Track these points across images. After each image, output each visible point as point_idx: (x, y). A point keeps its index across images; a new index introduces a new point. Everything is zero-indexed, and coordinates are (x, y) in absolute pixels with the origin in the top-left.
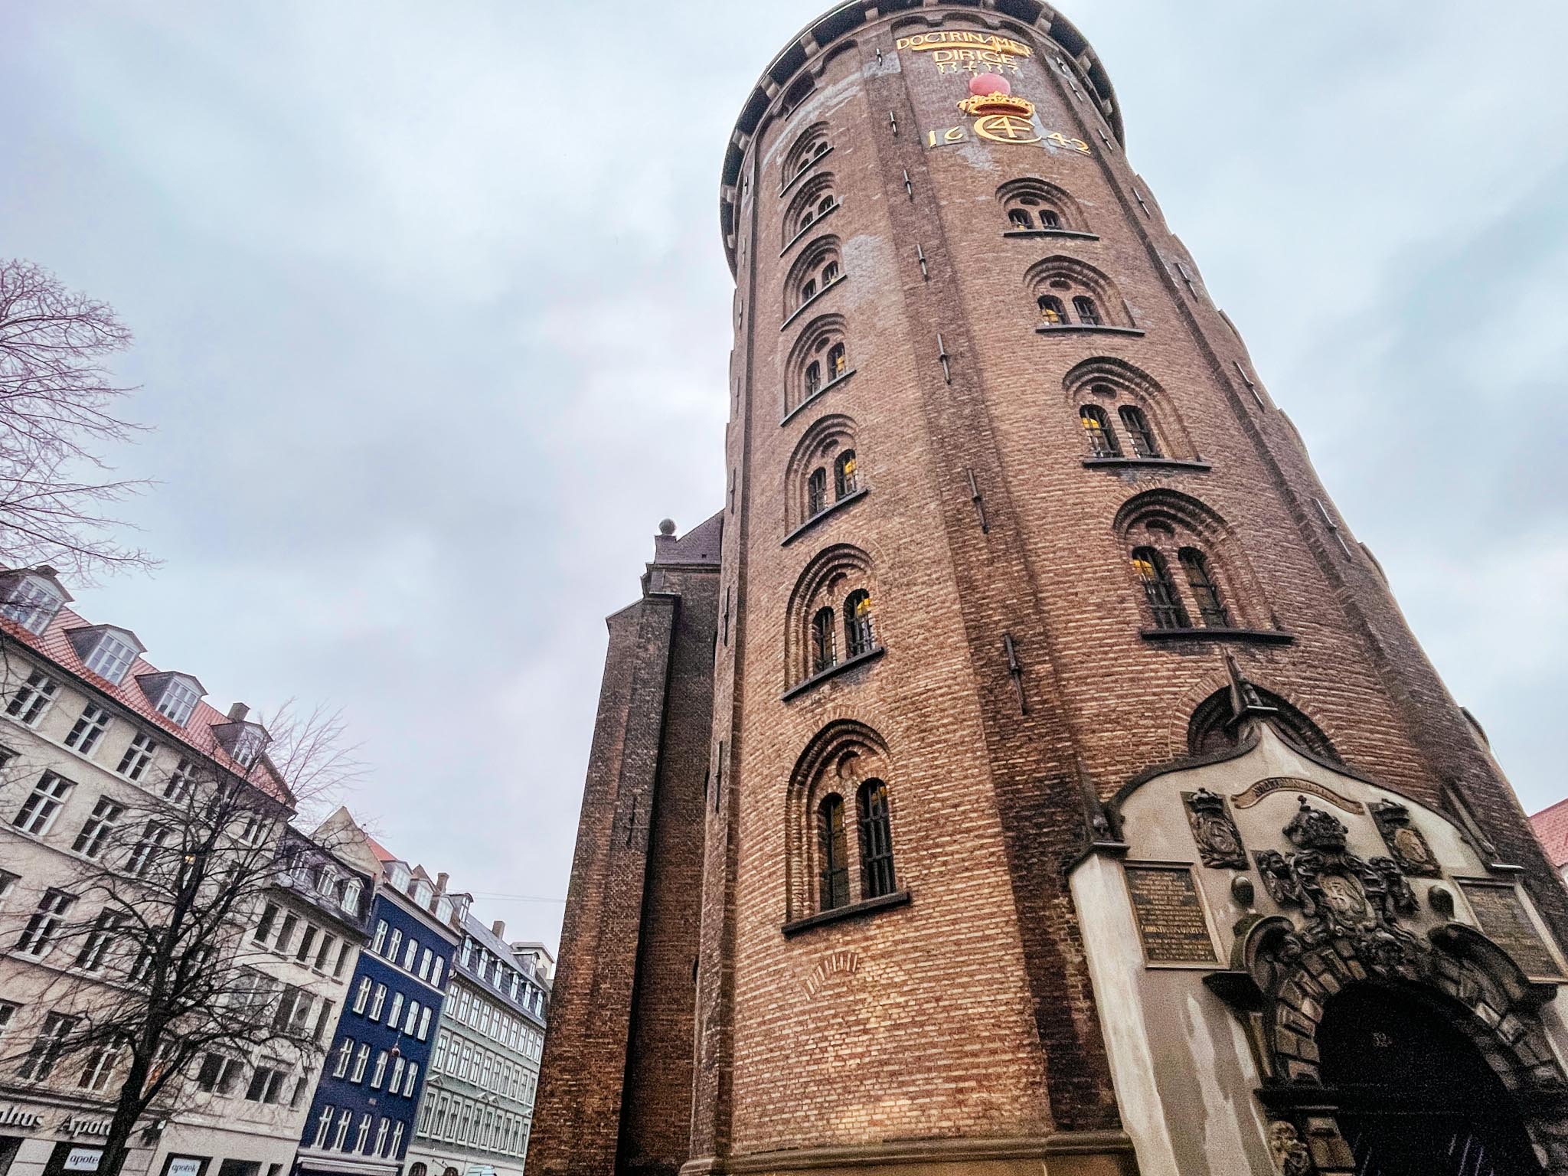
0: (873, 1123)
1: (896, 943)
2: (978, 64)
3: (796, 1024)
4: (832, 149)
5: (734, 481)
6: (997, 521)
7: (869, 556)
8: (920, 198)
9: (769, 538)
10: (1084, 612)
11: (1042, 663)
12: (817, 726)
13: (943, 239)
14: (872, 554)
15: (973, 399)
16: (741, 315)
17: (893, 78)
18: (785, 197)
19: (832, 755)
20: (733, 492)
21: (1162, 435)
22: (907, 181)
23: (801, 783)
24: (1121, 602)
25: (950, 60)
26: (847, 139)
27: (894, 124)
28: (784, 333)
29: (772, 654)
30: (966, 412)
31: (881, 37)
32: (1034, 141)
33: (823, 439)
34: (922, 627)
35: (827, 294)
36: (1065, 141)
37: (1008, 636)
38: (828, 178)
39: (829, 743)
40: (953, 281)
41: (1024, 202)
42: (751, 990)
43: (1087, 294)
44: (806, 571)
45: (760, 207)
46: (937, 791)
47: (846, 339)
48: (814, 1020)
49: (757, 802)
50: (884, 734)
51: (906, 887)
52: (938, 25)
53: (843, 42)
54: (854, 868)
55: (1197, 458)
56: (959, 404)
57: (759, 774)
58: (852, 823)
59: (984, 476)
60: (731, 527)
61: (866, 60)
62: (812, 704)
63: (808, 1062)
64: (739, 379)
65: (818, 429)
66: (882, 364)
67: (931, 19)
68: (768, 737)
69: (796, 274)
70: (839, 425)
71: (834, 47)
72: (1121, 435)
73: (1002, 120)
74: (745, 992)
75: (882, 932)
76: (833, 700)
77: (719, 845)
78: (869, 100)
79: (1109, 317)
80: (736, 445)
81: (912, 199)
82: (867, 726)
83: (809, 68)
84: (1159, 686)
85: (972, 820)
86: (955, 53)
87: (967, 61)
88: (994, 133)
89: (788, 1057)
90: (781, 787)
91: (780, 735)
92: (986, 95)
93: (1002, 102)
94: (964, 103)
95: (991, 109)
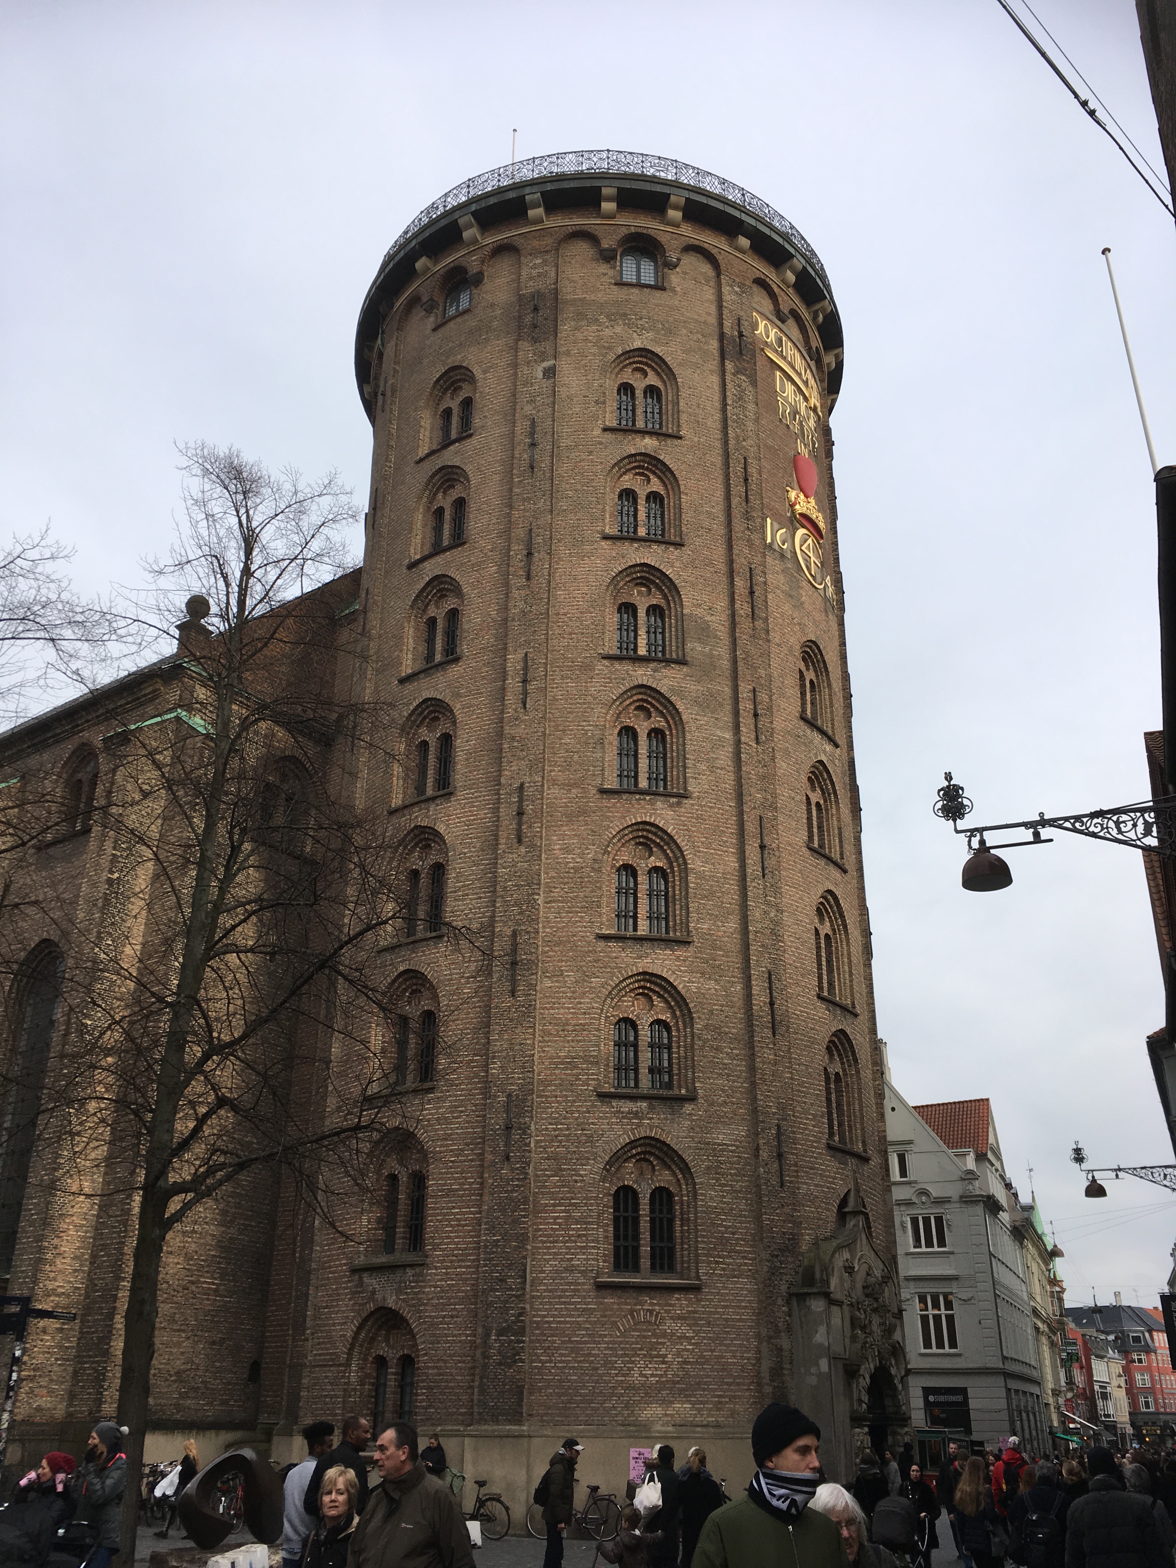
0: (666, 1415)
1: (689, 1312)
2: (801, 422)
3: (606, 1349)
4: (680, 438)
5: (521, 801)
6: (782, 1030)
7: (687, 1004)
8: (759, 624)
9: (577, 912)
10: (807, 1119)
11: (793, 1154)
12: (634, 1134)
13: (770, 697)
14: (691, 1005)
15: (776, 905)
16: (530, 554)
17: (749, 394)
18: (609, 436)
19: (633, 1156)
20: (520, 813)
21: (838, 969)
22: (751, 587)
23: (608, 1171)
24: (822, 1117)
25: (786, 399)
26: (696, 439)
27: (746, 480)
28: (606, 662)
29: (580, 1041)
30: (772, 915)
31: (743, 292)
32: (821, 587)
33: (639, 837)
34: (723, 1091)
35: (665, 667)
36: (831, 590)
37: (778, 1126)
38: (668, 474)
39: (634, 1148)
40: (773, 759)
41: (804, 659)
42: (554, 1316)
43: (822, 802)
44: (624, 980)
45: (563, 392)
46: (724, 1220)
47: (671, 734)
48: (622, 1349)
49: (561, 1170)
50: (691, 1165)
51: (698, 1278)
52: (783, 322)
53: (706, 246)
54: (645, 1249)
55: (853, 1004)
56: (768, 903)
57: (563, 1146)
58: (646, 1215)
59: (777, 985)
60: (515, 856)
61: (727, 324)
62: (629, 1113)
63: (617, 1375)
64: (526, 655)
65: (641, 827)
66: (711, 807)
67: (781, 307)
68: (577, 1119)
69: (618, 582)
70: (662, 839)
71: (696, 243)
72: (824, 963)
73: (810, 541)
74: (544, 1316)
75: (681, 1303)
76: (650, 1119)
77: (513, 1191)
78: (724, 405)
79: (829, 835)
80: (522, 750)
81: (753, 618)
82: (676, 1152)
83: (663, 239)
84: (830, 1182)
85: (741, 1246)
86: (790, 388)
87: (795, 412)
88: (805, 560)
89: (597, 1369)
90: (591, 1170)
91: (592, 1123)
92: (806, 496)
93: (814, 517)
94: (793, 495)
95: (807, 520)
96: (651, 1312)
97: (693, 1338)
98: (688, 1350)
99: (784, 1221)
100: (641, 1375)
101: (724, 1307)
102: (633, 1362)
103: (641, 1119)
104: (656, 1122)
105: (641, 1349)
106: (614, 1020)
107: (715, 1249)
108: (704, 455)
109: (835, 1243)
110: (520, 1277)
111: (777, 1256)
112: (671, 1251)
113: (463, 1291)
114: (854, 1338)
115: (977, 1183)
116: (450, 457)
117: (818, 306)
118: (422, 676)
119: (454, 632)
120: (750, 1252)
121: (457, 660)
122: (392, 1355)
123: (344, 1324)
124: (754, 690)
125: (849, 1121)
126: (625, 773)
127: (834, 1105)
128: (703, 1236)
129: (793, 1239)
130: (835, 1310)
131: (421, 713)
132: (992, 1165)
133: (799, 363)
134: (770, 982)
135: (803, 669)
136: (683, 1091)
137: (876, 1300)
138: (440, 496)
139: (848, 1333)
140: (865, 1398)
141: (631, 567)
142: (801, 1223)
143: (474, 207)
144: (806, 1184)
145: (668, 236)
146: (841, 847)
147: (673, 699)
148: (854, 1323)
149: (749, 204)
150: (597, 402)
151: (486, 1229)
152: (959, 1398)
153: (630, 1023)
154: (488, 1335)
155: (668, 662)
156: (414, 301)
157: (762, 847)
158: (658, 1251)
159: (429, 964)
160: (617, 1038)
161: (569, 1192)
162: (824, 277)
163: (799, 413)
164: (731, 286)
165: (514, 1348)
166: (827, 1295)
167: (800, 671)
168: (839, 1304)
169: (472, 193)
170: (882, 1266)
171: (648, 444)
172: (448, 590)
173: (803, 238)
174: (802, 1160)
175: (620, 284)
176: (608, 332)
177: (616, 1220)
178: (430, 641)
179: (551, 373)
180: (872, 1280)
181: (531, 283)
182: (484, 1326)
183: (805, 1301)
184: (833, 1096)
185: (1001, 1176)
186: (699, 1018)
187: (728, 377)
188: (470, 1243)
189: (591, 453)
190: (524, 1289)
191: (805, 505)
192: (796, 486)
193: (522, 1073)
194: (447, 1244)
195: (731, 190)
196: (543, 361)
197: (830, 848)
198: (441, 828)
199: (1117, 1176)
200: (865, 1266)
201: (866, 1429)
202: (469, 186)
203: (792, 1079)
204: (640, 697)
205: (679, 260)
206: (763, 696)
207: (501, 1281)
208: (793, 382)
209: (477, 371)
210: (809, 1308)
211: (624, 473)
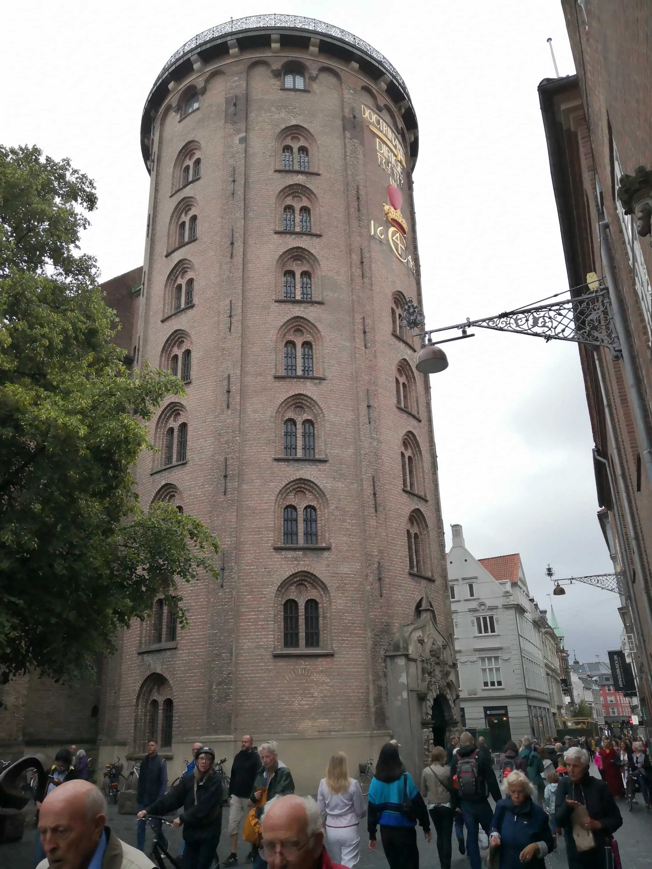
0: (314, 726)
1: (327, 668)
2: (392, 168)
3: (279, 691)
4: (319, 175)
5: (229, 384)
6: (380, 509)
7: (325, 496)
8: (366, 280)
9: (262, 446)
10: (397, 558)
11: (387, 578)
12: (294, 570)
13: (373, 322)
14: (328, 496)
15: (377, 439)
16: (232, 243)
17: (360, 151)
18: (278, 175)
19: (295, 582)
20: (228, 392)
21: (417, 476)
22: (362, 259)
23: (280, 591)
24: (406, 557)
25: (382, 154)
26: (329, 176)
27: (358, 198)
28: (276, 304)
29: (263, 519)
30: (375, 444)
31: (356, 93)
32: (405, 261)
33: (297, 403)
34: (347, 544)
35: (311, 306)
36: (412, 263)
37: (379, 563)
38: (312, 195)
39: (296, 577)
40: (375, 356)
41: (395, 302)
42: (249, 674)
43: (406, 383)
44: (289, 483)
45: (251, 151)
46: (347, 616)
47: (316, 345)
48: (288, 690)
49: (252, 592)
50: (328, 586)
51: (332, 648)
52: (380, 111)
53: (333, 67)
54: (302, 634)
55: (425, 495)
56: (372, 438)
57: (254, 578)
58: (302, 615)
59: (377, 483)
60: (225, 415)
61: (347, 110)
62: (292, 558)
63: (285, 705)
64: (231, 301)
65: (298, 397)
66: (338, 385)
67: (379, 103)
68: (261, 562)
69: (284, 258)
70: (310, 403)
71: (327, 66)
72: (408, 472)
73: (398, 235)
74: (244, 674)
75: (322, 664)
76: (304, 561)
77: (225, 605)
78: (346, 156)
79: (411, 401)
80: (229, 356)
81: (363, 277)
82: (319, 579)
83: (308, 63)
84: (410, 593)
85: (358, 630)
86: (385, 149)
87: (388, 162)
88: (394, 244)
89: (274, 702)
90: (271, 590)
91: (271, 565)
92: (395, 209)
93: (400, 221)
94: (387, 207)
95: (395, 223)
96: (305, 669)
97: (329, 683)
98: (326, 690)
99: (383, 616)
100: (299, 704)
101: (348, 665)
102: (295, 697)
103: (298, 561)
104: (308, 563)
105: (299, 690)
106: (284, 506)
107: (342, 632)
108: (333, 184)
109: (412, 627)
110: (229, 653)
111: (378, 635)
112: (317, 634)
113: (198, 662)
114: (423, 680)
115: (511, 598)
116: (187, 192)
117: (402, 103)
118: (173, 317)
119: (191, 292)
120: (363, 634)
121: (192, 306)
122: (161, 699)
123: (134, 683)
124: (364, 318)
125: (423, 560)
126: (290, 368)
127: (414, 551)
128: (336, 626)
129: (388, 625)
130: (412, 664)
131: (174, 339)
132: (521, 588)
133: (390, 135)
134: (374, 482)
135: (395, 307)
136: (324, 545)
137: (438, 658)
138: (183, 215)
139: (420, 676)
140: (431, 712)
141: (290, 249)
142: (393, 616)
143: (199, 50)
144: (395, 594)
145: (311, 62)
146: (418, 407)
147: (316, 324)
148: (424, 671)
149: (358, 44)
150: (270, 156)
151: (210, 627)
152: (503, 712)
153: (293, 508)
154: (211, 686)
155: (313, 303)
156: (169, 108)
157: (369, 406)
158: (310, 635)
159: (178, 480)
160: (286, 517)
161: (257, 604)
162: (404, 88)
163: (391, 163)
164: (349, 90)
165: (226, 692)
166: (407, 656)
167: (392, 308)
168: (415, 660)
169: (198, 43)
170: (442, 639)
171: (300, 179)
172: (188, 268)
173: (391, 65)
174: (394, 582)
175: (283, 89)
176: (276, 116)
177: (286, 619)
178: (179, 298)
179: (244, 140)
180: (435, 647)
181: (232, 91)
182: (209, 681)
183: (394, 659)
184: (413, 547)
185: (526, 594)
186: (333, 503)
187: (347, 140)
188: (202, 635)
189: (266, 185)
190: (232, 659)
191: (396, 214)
192: (389, 202)
193: (230, 538)
194: (189, 636)
195: (347, 36)
196: (238, 134)
197: (411, 408)
198: (184, 403)
199: (571, 582)
200: (432, 640)
201: (431, 729)
202: (196, 39)
203: (386, 536)
204: (298, 323)
205: (317, 75)
206: (368, 321)
207: (218, 655)
208: (387, 145)
209: (203, 144)
210: (397, 663)
211: (287, 196)
